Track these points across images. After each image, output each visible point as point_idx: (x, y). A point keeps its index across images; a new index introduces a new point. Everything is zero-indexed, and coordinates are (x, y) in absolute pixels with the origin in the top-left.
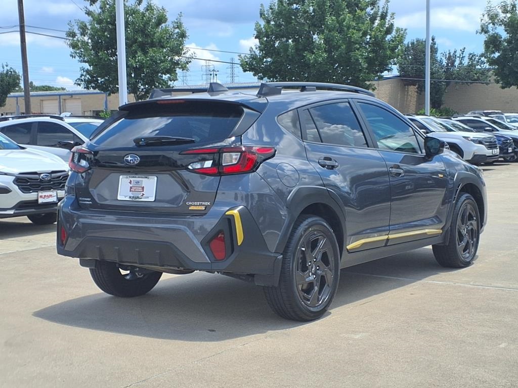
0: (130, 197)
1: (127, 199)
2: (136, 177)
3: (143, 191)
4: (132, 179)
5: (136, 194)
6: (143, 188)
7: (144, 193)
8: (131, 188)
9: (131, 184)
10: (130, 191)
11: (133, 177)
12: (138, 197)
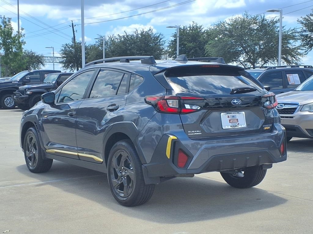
0: (231, 126)
1: (230, 127)
2: (232, 113)
3: (238, 122)
4: (229, 115)
5: (234, 124)
6: (237, 120)
7: (239, 123)
8: (230, 120)
9: (229, 118)
10: (230, 122)
11: (230, 113)
12: (236, 126)
